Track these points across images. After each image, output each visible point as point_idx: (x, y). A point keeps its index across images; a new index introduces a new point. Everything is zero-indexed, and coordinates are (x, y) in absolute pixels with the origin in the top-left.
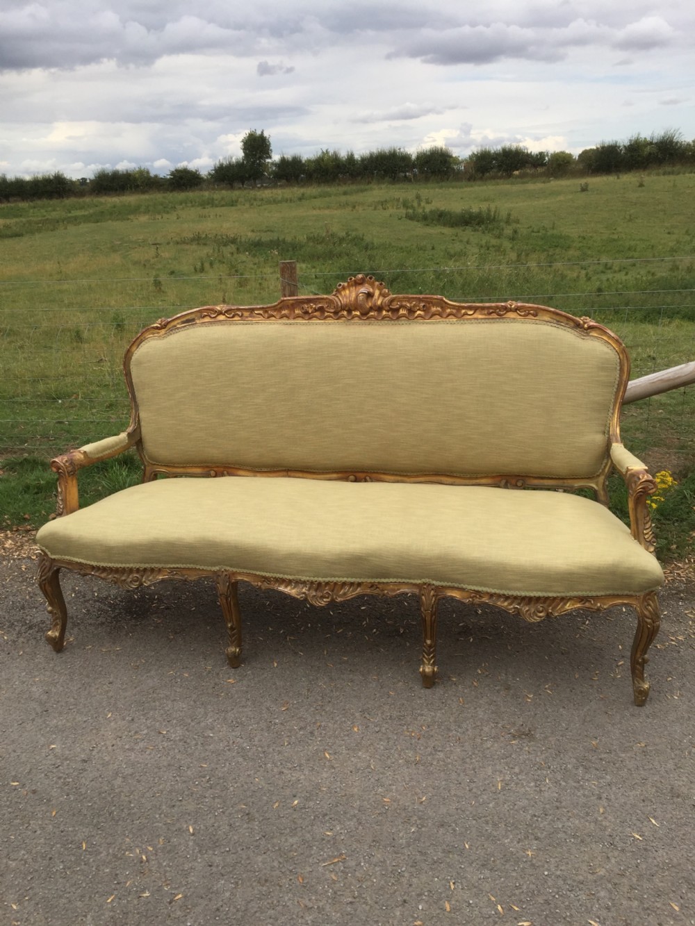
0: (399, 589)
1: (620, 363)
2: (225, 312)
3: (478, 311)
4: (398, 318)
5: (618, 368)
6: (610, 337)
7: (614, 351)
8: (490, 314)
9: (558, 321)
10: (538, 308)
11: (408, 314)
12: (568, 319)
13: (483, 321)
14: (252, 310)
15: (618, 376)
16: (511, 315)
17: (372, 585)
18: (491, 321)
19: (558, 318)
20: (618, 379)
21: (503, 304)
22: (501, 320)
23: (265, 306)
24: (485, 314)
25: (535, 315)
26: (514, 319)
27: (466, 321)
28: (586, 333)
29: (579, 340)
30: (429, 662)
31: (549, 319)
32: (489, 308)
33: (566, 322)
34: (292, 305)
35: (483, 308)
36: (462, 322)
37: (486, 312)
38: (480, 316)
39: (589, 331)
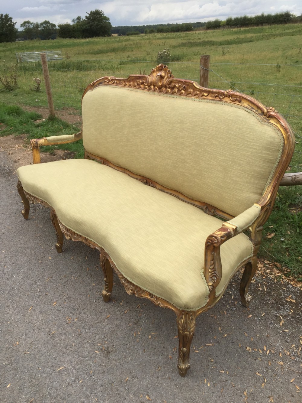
0: (95, 246)
1: (284, 147)
2: (111, 80)
3: (210, 94)
4: (173, 93)
5: (281, 150)
6: (281, 125)
7: (282, 137)
8: (216, 97)
9: (252, 108)
10: (241, 96)
11: (177, 91)
12: (259, 108)
13: (211, 101)
14: (120, 80)
15: (280, 156)
16: (227, 99)
17: (85, 239)
18: (215, 102)
19: (252, 106)
20: (279, 158)
21: (223, 91)
22: (220, 102)
23: (124, 79)
24: (213, 97)
25: (240, 102)
26: (227, 102)
27: (202, 100)
28: (268, 120)
29: (259, 124)
30: (106, 289)
31: (247, 106)
32: (215, 93)
33: (256, 109)
34: (134, 79)
35: (213, 93)
36: (200, 100)
37: (214, 95)
38: (211, 98)
39: (269, 118)
